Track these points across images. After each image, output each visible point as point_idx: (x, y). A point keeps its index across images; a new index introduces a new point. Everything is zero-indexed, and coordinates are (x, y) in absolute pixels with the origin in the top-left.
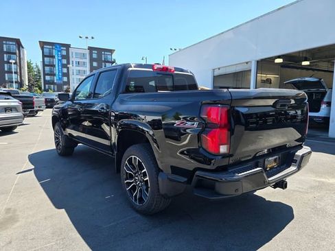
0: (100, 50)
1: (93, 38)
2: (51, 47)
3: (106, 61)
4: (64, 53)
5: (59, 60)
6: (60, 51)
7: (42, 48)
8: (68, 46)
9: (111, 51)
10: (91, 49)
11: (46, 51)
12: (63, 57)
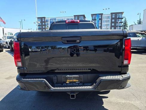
0: (116, 14)
1: (109, 9)
2: (95, 16)
3: (119, 18)
4: (100, 17)
5: (98, 21)
6: (98, 17)
7: (92, 17)
8: (102, 14)
9: (122, 13)
10: (112, 14)
11: (94, 18)
12: (100, 19)
